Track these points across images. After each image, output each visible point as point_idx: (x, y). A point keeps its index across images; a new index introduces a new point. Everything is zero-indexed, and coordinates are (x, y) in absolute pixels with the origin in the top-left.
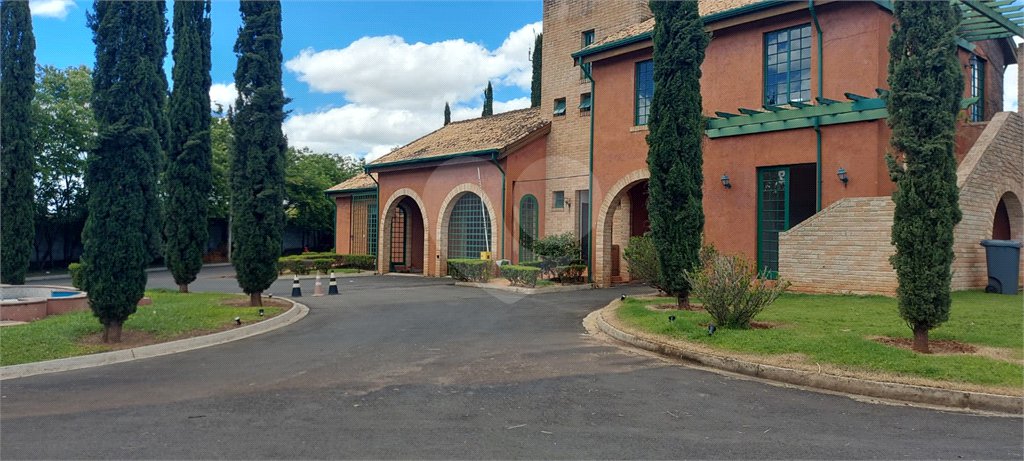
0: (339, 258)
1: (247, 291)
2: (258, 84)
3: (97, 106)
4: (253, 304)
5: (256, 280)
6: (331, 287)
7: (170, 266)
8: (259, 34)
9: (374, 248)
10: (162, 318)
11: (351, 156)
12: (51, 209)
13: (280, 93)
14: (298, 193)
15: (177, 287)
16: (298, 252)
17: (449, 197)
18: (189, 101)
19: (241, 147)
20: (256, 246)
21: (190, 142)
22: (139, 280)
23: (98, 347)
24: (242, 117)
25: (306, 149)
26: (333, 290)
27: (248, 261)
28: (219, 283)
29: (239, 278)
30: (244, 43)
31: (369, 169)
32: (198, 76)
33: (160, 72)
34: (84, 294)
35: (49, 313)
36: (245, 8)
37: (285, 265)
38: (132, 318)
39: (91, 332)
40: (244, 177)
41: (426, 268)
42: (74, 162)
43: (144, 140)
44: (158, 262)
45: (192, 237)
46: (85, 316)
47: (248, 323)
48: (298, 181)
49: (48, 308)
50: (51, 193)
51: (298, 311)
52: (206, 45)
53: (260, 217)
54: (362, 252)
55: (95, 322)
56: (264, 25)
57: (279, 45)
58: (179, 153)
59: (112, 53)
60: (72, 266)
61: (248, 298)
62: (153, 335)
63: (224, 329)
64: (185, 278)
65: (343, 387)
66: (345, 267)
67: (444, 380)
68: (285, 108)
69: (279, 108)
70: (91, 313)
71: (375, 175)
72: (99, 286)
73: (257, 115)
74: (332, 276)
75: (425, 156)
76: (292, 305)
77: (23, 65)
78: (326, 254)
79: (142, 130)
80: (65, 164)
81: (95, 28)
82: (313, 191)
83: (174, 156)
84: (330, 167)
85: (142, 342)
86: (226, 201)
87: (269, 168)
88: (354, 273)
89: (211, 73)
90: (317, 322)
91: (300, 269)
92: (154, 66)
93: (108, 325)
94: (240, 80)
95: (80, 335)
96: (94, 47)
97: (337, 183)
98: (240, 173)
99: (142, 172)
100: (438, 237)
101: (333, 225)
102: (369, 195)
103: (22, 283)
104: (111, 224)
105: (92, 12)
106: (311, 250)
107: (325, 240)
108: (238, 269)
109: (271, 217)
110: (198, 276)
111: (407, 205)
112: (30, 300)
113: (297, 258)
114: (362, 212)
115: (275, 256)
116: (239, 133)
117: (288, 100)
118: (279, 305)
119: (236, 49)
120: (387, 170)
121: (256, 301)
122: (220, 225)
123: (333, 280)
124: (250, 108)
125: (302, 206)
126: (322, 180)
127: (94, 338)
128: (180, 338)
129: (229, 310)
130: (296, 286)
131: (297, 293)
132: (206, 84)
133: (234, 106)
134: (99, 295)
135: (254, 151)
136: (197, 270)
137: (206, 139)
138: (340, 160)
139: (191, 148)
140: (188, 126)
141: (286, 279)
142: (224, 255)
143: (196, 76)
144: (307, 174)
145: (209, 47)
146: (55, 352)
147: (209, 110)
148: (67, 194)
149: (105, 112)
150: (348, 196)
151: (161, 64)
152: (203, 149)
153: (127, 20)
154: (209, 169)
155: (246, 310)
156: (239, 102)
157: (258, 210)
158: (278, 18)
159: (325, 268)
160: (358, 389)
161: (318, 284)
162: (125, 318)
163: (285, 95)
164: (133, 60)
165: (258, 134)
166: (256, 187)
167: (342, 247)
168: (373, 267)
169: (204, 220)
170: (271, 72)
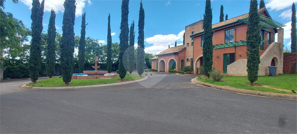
0: (152, 70)
1: (139, 74)
2: (141, 44)
5: (140, 73)
7: (129, 71)
9: (158, 69)
10: (128, 78)
11: (154, 54)
12: (113, 63)
16: (146, 69)
17: (169, 60)
19: (138, 53)
20: (140, 68)
22: (125, 73)
23: (120, 82)
24: (138, 49)
26: (151, 75)
27: (139, 70)
28: (135, 73)
29: (138, 72)
30: (139, 38)
31: (157, 56)
33: (128, 43)
34: (118, 74)
35: (114, 77)
36: (139, 33)
37: (144, 71)
38: (125, 78)
39: (119, 80)
40: (139, 58)
41: (165, 72)
45: (132, 67)
46: (118, 77)
47: (140, 79)
49: (114, 76)
50: (113, 61)
51: (146, 78)
52: (134, 39)
54: (155, 69)
55: (120, 78)
56: (142, 35)
57: (144, 38)
59: (122, 41)
60: (117, 71)
62: (127, 80)
63: (136, 80)
64: (131, 73)
67: (168, 88)
68: (144, 47)
71: (158, 57)
75: (165, 53)
77: (110, 43)
78: (150, 69)
80: (115, 56)
81: (120, 38)
82: (148, 59)
83: (129, 55)
84: (151, 55)
85: (126, 81)
86: (136, 62)
87: (142, 56)
88: (154, 72)
90: (149, 79)
91: (147, 71)
93: (122, 79)
94: (138, 43)
95: (118, 80)
96: (120, 40)
97: (152, 58)
100: (167, 66)
101: (151, 65)
102: (157, 60)
103: (110, 73)
105: (119, 36)
106: (148, 68)
107: (150, 67)
109: (143, 63)
111: (162, 61)
112: (112, 75)
113: (146, 70)
114: (156, 62)
115: (143, 69)
116: (138, 51)
118: (144, 77)
120: (160, 56)
121: (141, 76)
122: (135, 65)
123: (151, 73)
124: (140, 47)
126: (150, 58)
129: (137, 77)
131: (146, 75)
132: (134, 44)
134: (121, 74)
135: (141, 54)
136: (132, 71)
137: (134, 52)
139: (131, 54)
140: (131, 50)
141: (145, 73)
142: (136, 69)
143: (132, 44)
144: (147, 57)
146: (116, 82)
147: (134, 48)
149: (121, 49)
150: (153, 60)
151: (128, 42)
152: (133, 54)
153: (124, 36)
154: (134, 56)
155: (139, 77)
156: (138, 47)
157: (141, 62)
158: (144, 34)
159: (150, 71)
160: (155, 89)
161: (149, 74)
163: (145, 45)
164: (125, 42)
165: (141, 51)
167: (153, 68)
168: (157, 71)
169: (133, 64)
170: (143, 42)
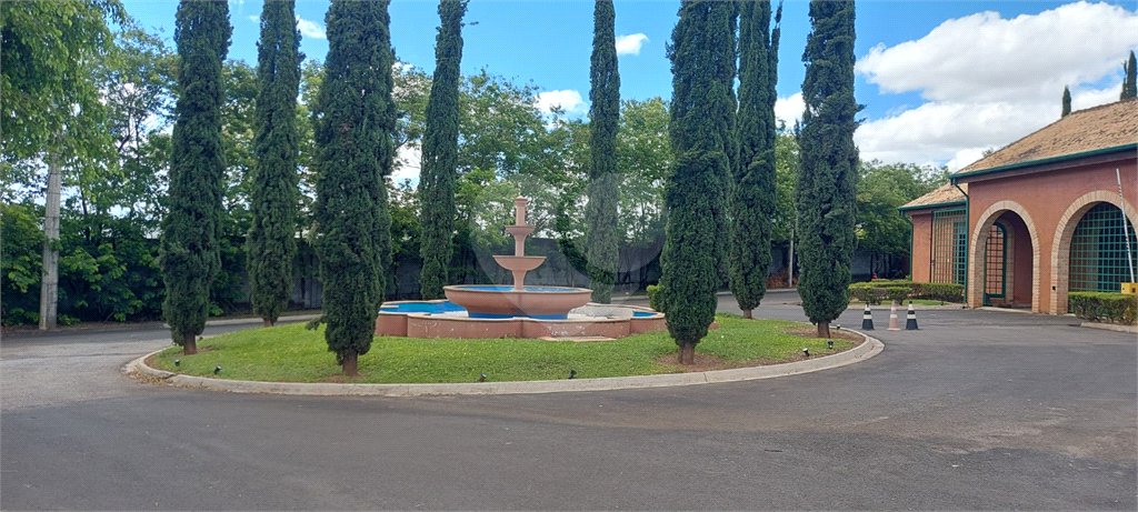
0: (917, 287)
1: (813, 320)
2: (828, 92)
3: (674, 134)
4: (820, 335)
5: (823, 309)
6: (909, 320)
7: (734, 291)
8: (830, 37)
9: (963, 276)
10: (730, 343)
12: (630, 234)
13: (852, 100)
14: (866, 212)
15: (742, 313)
16: (868, 278)
17: (1072, 210)
18: (755, 119)
19: (808, 165)
20: (824, 271)
21: (754, 163)
22: (710, 305)
23: (674, 367)
24: (809, 131)
25: (875, 161)
26: (912, 325)
27: (815, 287)
28: (783, 310)
29: (805, 305)
30: (814, 50)
31: (956, 179)
32: (764, 93)
33: (730, 92)
34: (661, 315)
35: (631, 331)
36: (814, 12)
37: (853, 294)
38: (703, 341)
39: (668, 352)
40: (811, 196)
41: (1035, 303)
42: (649, 190)
43: (714, 164)
44: (725, 287)
45: (755, 262)
46: (662, 337)
47: (816, 356)
48: (868, 197)
49: (631, 327)
50: (630, 220)
51: (871, 347)
52: (772, 58)
53: (827, 239)
54: (947, 281)
55: (672, 343)
56: (836, 26)
57: (852, 46)
58: (743, 175)
59: (687, 81)
60: (650, 288)
61: (815, 328)
62: (722, 360)
63: (791, 361)
64: (749, 304)
65: (936, 441)
66: (924, 297)
67: (1075, 451)
68: (857, 117)
69: (851, 117)
70: (667, 333)
71: (964, 186)
72: (675, 308)
73: (826, 127)
74: (911, 307)
75: (1036, 158)
76: (864, 340)
77: (611, 103)
78: (901, 281)
79: (713, 154)
80: (640, 192)
81: (673, 58)
82: (884, 209)
83: (738, 178)
84: (904, 180)
85: (713, 365)
86: (793, 225)
87: (838, 185)
88: (936, 306)
89: (777, 87)
90: (893, 362)
91: (872, 298)
92: (725, 88)
93: (683, 346)
94: (808, 90)
95: (659, 353)
96: (672, 76)
97: (914, 198)
98: (807, 192)
99: (712, 196)
100: (1054, 262)
101: (909, 247)
102: (956, 210)
103: (609, 302)
104: (686, 249)
105: (671, 43)
106: (883, 276)
107: (898, 265)
108: (804, 297)
109: (840, 240)
110: (761, 302)
111: (1009, 223)
112: (618, 318)
113: (867, 285)
114: (947, 232)
115: (845, 281)
116: (805, 149)
117: (861, 107)
118: (849, 338)
119: (805, 57)
120: (978, 179)
121: (823, 332)
122: (781, 247)
123: (912, 312)
124: (818, 121)
125: (870, 226)
126: (895, 195)
127: (670, 358)
128: (749, 365)
129: (796, 340)
130: (866, 317)
131: (868, 325)
132: (772, 100)
133: (800, 120)
134: (676, 316)
135: (824, 167)
136: (762, 294)
137: (770, 159)
138: (918, 170)
139: (755, 169)
140: (753, 146)
141: (855, 309)
142: (785, 280)
143: (763, 97)
144: (876, 190)
145: (777, 61)
146: (641, 368)
147: (774, 127)
148: (642, 219)
149: (682, 139)
150: (928, 213)
151: (731, 85)
152: (768, 168)
153: (701, 46)
154: (773, 189)
155: (814, 341)
156: (807, 116)
157: (826, 232)
158: (852, 16)
159: (899, 298)
160: (954, 445)
161: (892, 316)
162: (697, 341)
163: (858, 102)
164: (706, 85)
165: (827, 149)
166: (823, 207)
167: (920, 273)
168: (959, 298)
169: (768, 243)
170: (843, 78)
